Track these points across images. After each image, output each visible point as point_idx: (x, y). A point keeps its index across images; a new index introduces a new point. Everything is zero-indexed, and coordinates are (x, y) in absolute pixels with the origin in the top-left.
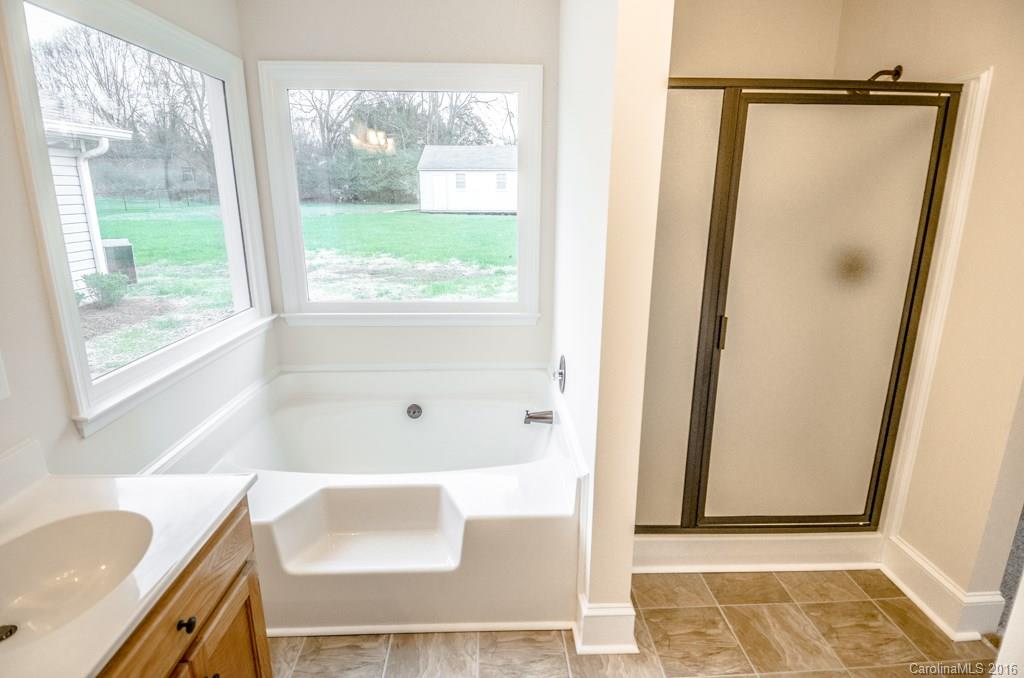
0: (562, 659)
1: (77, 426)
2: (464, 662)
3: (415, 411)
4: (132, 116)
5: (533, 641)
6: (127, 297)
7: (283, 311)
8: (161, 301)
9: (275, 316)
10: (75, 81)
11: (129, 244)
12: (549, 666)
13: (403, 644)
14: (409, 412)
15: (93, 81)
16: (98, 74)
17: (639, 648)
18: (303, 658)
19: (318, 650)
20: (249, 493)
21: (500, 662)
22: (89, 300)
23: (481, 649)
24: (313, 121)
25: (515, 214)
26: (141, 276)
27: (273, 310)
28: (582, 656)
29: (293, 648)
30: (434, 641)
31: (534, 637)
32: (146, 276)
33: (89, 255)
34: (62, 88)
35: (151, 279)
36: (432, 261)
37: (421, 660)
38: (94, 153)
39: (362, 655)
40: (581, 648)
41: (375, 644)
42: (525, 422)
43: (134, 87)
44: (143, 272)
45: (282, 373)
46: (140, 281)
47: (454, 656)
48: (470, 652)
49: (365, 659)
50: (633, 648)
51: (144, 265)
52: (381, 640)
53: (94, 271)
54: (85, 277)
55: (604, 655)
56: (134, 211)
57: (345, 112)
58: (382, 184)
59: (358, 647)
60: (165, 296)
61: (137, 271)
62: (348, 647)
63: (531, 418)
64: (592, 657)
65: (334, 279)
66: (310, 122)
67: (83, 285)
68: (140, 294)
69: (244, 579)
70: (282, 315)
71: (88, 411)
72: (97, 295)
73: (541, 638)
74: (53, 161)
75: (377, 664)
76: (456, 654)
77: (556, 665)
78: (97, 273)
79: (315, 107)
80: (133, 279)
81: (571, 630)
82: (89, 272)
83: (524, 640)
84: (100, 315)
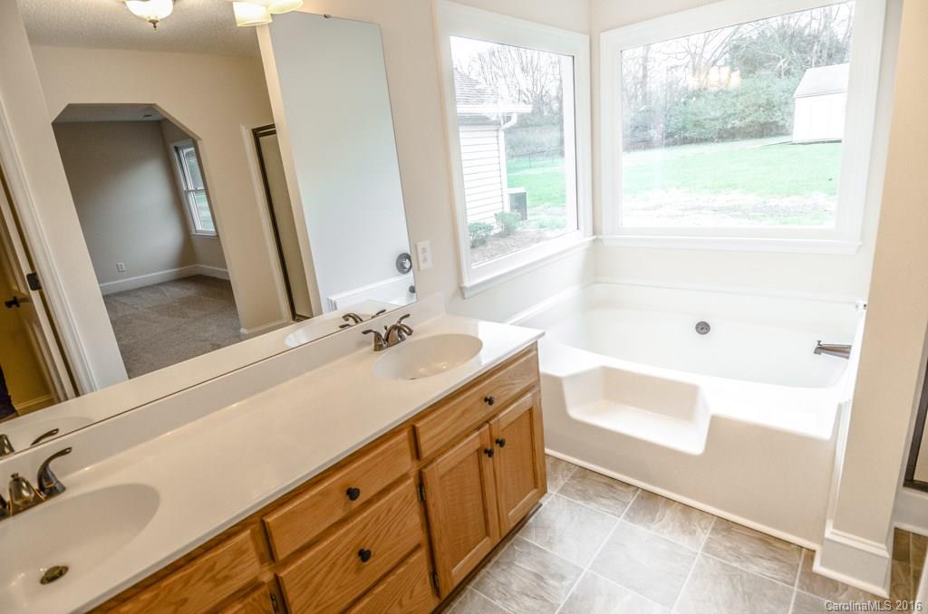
0: (794, 568)
1: (461, 290)
2: (695, 531)
3: (703, 328)
4: (541, 92)
5: (770, 544)
6: (519, 229)
7: (601, 234)
8: (539, 233)
9: (595, 237)
10: (507, 72)
11: (524, 191)
12: (777, 567)
13: (647, 499)
14: (697, 328)
15: (518, 70)
16: (522, 63)
17: (890, 595)
18: (573, 478)
19: (584, 477)
20: (539, 341)
21: (728, 544)
22: (497, 231)
23: (713, 529)
24: (686, 67)
25: (839, 141)
26: (531, 215)
27: (594, 233)
28: (816, 575)
29: (569, 469)
30: (674, 507)
31: (772, 542)
32: (534, 215)
33: (500, 199)
34: (499, 79)
35: (536, 217)
36: (789, 196)
37: (659, 514)
38: (508, 125)
39: (614, 493)
40: (818, 567)
41: (624, 489)
42: (815, 353)
43: (544, 70)
44: (533, 212)
45: (596, 282)
46: (529, 218)
47: (687, 524)
48: (703, 526)
49: (615, 496)
50: (883, 592)
51: (535, 206)
52: (632, 489)
53: (501, 210)
54: (496, 215)
55: (843, 584)
56: (535, 167)
57: (720, 50)
58: (750, 119)
59: (612, 487)
60: (542, 229)
61: (529, 212)
62: (605, 484)
63: (821, 349)
64: (826, 580)
65: (677, 216)
66: (683, 68)
67: (494, 220)
68: (528, 227)
69: (529, 395)
70: (600, 237)
71: (468, 283)
72: (502, 227)
73: (778, 545)
74: (461, 135)
75: (624, 503)
76: (690, 524)
77: (785, 570)
78: (503, 212)
79: (688, 52)
80: (524, 217)
81: (814, 551)
82: (498, 212)
83: (760, 540)
84: (502, 242)
